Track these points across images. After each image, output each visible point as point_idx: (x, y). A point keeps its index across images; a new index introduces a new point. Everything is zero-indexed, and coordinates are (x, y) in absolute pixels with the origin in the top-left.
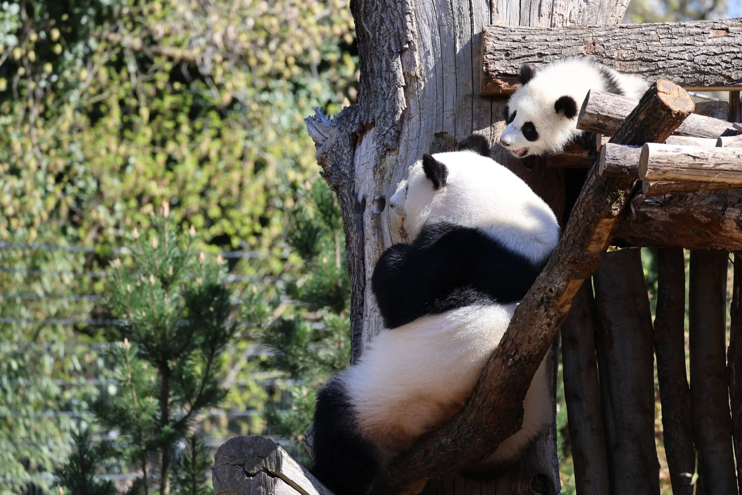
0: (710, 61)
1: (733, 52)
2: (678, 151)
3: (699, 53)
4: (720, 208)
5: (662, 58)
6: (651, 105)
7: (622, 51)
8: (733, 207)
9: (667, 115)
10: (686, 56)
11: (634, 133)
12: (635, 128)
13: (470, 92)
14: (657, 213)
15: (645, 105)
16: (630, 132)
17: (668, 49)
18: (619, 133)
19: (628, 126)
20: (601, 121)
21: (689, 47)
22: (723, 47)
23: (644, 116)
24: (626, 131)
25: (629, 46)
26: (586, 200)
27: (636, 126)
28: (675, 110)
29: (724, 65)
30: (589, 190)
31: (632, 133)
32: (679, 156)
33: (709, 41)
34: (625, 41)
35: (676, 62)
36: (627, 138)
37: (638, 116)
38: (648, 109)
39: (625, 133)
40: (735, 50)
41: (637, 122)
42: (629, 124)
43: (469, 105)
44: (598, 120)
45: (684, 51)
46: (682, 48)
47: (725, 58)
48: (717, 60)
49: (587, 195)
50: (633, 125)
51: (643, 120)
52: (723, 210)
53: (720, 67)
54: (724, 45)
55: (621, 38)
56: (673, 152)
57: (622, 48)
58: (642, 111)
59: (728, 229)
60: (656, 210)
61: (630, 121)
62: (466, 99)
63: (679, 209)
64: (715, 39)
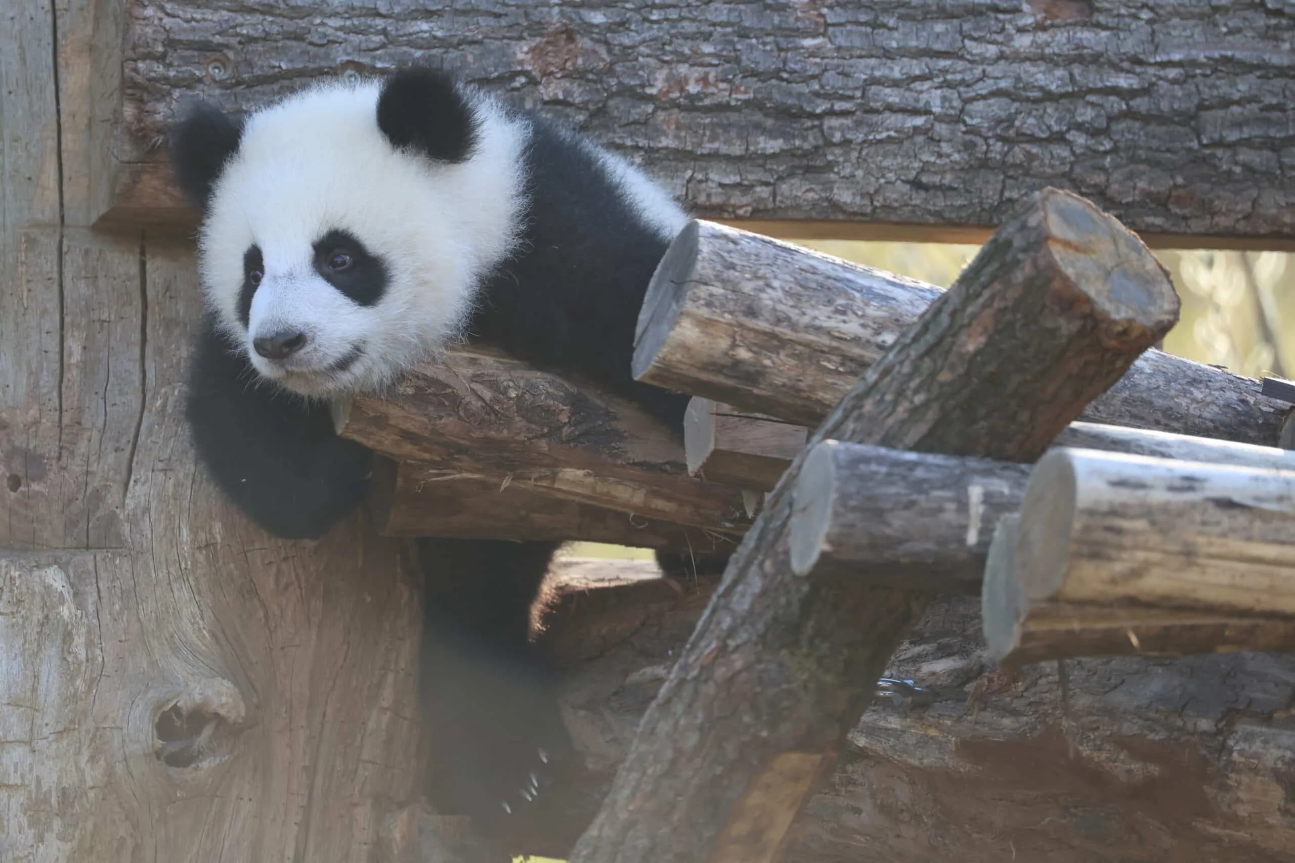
0: (1029, 124)
1: (1115, 91)
2: (1191, 489)
3: (982, 88)
4: (1205, 725)
5: (839, 106)
6: (1012, 294)
7: (683, 69)
8: (1267, 719)
9: (1081, 333)
10: (934, 98)
11: (935, 407)
12: (942, 385)
13: (47, 209)
14: (898, 734)
15: (986, 294)
16: (919, 399)
17: (862, 70)
18: (868, 406)
19: (911, 376)
20: (743, 354)
21: (943, 63)
22: (1077, 70)
23: (982, 339)
24: (900, 394)
25: (707, 48)
26: (721, 672)
27: (945, 376)
28: (1115, 316)
29: (1080, 140)
30: (732, 632)
31: (926, 405)
32: (1193, 505)
33: (1023, 42)
34: (689, 27)
35: (894, 120)
36: (903, 422)
37: (955, 335)
38: (1003, 311)
39: (895, 403)
40: (1123, 82)
41: (952, 358)
42: (916, 369)
43: (49, 265)
44: (734, 346)
45: (922, 78)
46: (916, 67)
47: (1086, 115)
48: (1052, 117)
49: (723, 650)
50: (933, 374)
51: (978, 352)
52: (1219, 732)
53: (1063, 152)
54: (1079, 59)
55: (673, 14)
56: (1172, 489)
57: (683, 59)
58: (974, 316)
59: (1243, 811)
60: (894, 722)
61: (921, 357)
62: (31, 242)
63: (1007, 722)
64: (1042, 37)
